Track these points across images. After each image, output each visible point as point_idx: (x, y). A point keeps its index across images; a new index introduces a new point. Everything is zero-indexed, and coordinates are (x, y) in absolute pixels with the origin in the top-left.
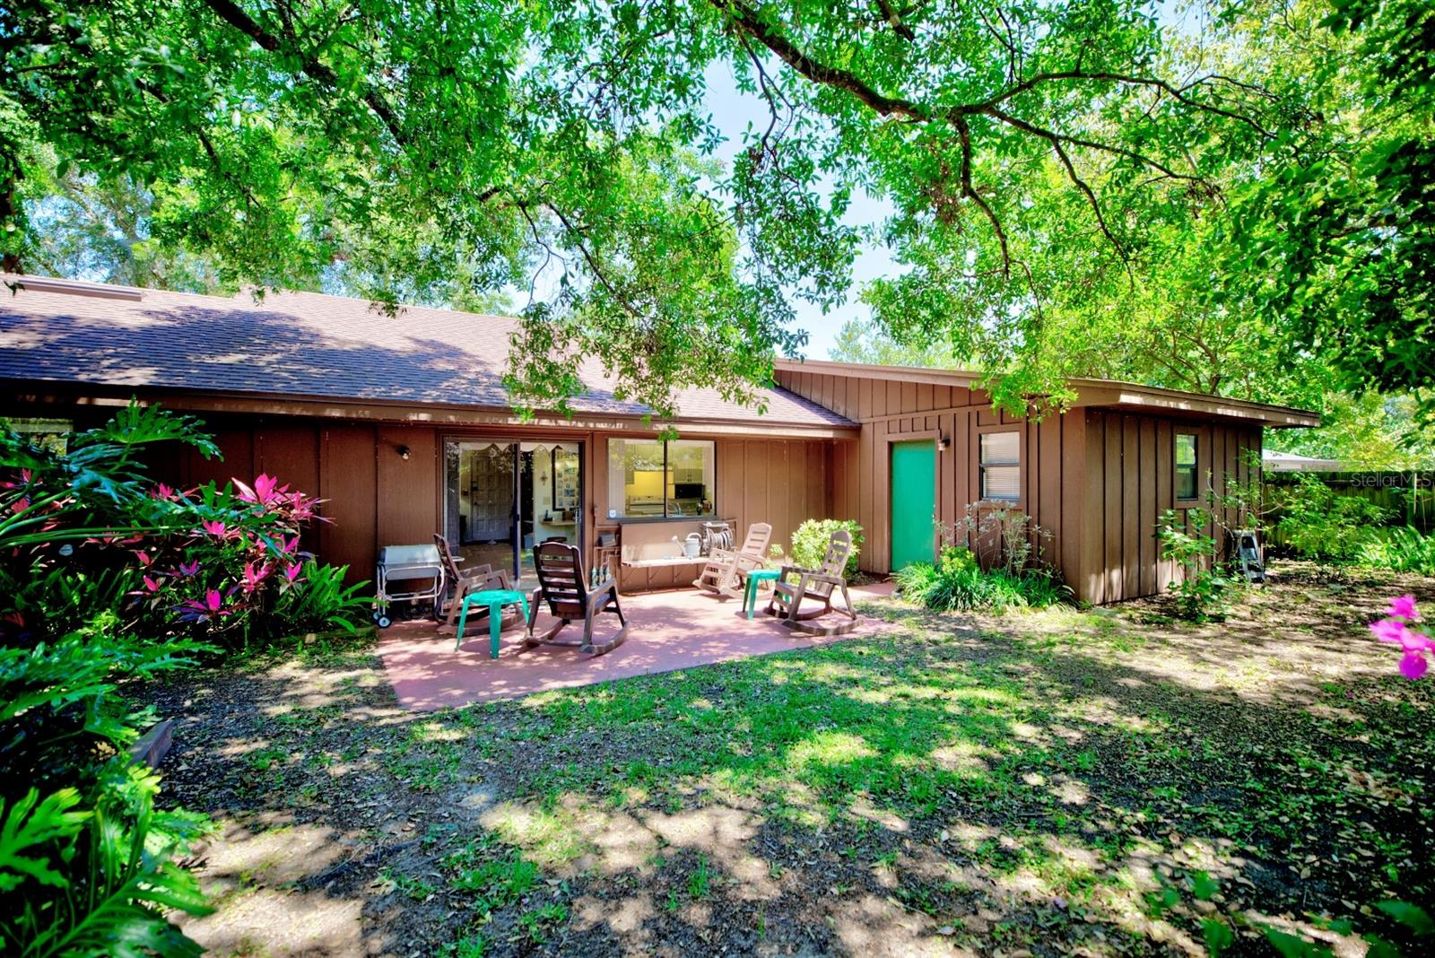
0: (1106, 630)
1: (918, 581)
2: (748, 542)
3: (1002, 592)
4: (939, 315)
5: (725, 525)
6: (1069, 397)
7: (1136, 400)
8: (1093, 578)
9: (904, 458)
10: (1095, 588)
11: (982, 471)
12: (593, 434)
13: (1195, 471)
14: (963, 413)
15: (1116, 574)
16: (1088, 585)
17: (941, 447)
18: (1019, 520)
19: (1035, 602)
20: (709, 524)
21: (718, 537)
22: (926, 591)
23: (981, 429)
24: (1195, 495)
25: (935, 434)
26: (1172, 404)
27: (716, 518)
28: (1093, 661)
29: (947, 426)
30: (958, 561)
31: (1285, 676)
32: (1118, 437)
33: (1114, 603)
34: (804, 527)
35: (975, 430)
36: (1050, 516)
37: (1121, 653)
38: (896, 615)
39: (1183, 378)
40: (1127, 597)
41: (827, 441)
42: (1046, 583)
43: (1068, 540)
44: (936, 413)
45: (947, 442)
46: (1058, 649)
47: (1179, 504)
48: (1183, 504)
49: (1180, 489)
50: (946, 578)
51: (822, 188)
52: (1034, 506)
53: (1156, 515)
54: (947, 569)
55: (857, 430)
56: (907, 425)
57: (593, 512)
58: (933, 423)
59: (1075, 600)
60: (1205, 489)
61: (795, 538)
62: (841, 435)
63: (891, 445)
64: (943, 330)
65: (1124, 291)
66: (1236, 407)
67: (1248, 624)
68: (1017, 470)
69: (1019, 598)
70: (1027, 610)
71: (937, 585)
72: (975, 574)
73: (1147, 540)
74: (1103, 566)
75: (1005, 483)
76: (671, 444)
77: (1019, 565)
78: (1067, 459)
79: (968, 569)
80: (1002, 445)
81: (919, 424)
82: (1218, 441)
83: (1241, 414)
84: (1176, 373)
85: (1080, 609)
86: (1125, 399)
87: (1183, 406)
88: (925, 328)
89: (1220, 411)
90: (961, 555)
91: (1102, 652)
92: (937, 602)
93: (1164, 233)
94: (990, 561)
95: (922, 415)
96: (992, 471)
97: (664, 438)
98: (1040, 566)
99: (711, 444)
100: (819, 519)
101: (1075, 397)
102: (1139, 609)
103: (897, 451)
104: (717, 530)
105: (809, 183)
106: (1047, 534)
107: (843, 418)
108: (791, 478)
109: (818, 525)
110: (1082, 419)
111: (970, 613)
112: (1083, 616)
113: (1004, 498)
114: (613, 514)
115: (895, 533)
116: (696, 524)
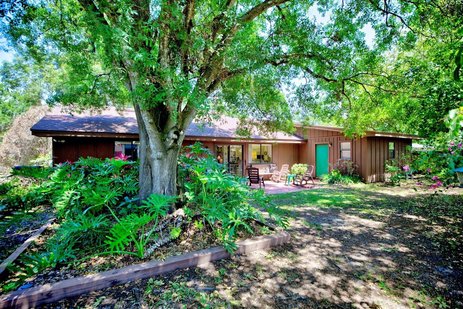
0: (372, 187)
1: (326, 178)
2: (282, 169)
3: (347, 180)
4: (332, 115)
5: (275, 165)
6: (363, 134)
7: (379, 135)
8: (369, 177)
9: (319, 148)
10: (369, 179)
11: (341, 151)
12: (245, 143)
13: (394, 151)
14: (336, 137)
15: (374, 176)
16: (368, 178)
17: (330, 146)
18: (351, 163)
19: (355, 182)
20: (271, 165)
21: (274, 168)
22: (329, 180)
23: (340, 141)
24: (394, 157)
25: (328, 142)
26: (388, 136)
27: (272, 163)
28: (370, 192)
29: (331, 140)
30: (336, 173)
31: (411, 194)
32: (375, 143)
33: (374, 183)
34: (294, 166)
35: (339, 141)
36: (358, 162)
37: (376, 190)
38: (323, 185)
39: (392, 126)
40: (377, 181)
41: (298, 144)
42: (358, 178)
43: (363, 168)
44: (328, 137)
45: (331, 144)
46: (362, 190)
47: (390, 159)
48: (391, 159)
49: (390, 156)
50: (333, 177)
51: (314, 94)
52: (354, 160)
53: (384, 162)
54: (333, 175)
55: (306, 141)
56: (320, 140)
57: (245, 162)
58: (328, 140)
59: (364, 182)
60: (396, 156)
61: (292, 168)
62: (303, 142)
63: (316, 145)
64: (333, 118)
65: (376, 112)
66: (404, 136)
67: (405, 186)
68: (350, 151)
69: (351, 181)
70: (353, 184)
71: (331, 178)
72: (340, 176)
73: (382, 168)
74: (371, 174)
75: (347, 154)
76: (262, 145)
77: (351, 173)
78: (362, 149)
79: (338, 174)
80: (346, 145)
81: (324, 140)
82: (400, 144)
83: (405, 137)
84: (390, 125)
85: (365, 184)
86: (376, 135)
87: (390, 136)
88: (329, 118)
89: (400, 137)
90: (337, 171)
91: (372, 190)
92: (331, 182)
93: (386, 101)
94: (344, 173)
95: (325, 138)
96: (343, 152)
97: (261, 144)
98: (356, 174)
99: (271, 145)
100: (298, 164)
101: (365, 134)
102: (380, 184)
103: (317, 146)
104: (273, 166)
105: (311, 93)
106: (357, 166)
107: (302, 138)
108: (289, 154)
109: (298, 165)
110: (366, 140)
111: (339, 184)
112: (367, 185)
113: (347, 158)
114: (249, 162)
115: (317, 167)
116: (268, 165)
